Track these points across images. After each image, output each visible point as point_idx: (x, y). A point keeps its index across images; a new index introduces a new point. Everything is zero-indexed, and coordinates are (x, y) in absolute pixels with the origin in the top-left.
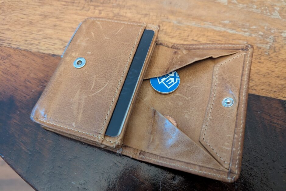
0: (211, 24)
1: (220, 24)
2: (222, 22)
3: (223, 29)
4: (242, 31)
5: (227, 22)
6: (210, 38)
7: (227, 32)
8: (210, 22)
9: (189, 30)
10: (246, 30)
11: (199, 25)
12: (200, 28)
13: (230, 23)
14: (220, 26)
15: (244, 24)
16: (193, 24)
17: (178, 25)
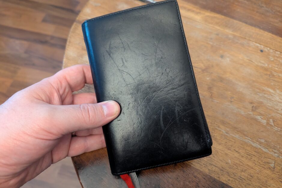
0: (250, 139)
1: (257, 141)
2: (260, 140)
3: (259, 146)
4: (273, 151)
5: (263, 141)
6: (248, 152)
7: (262, 150)
8: (250, 138)
9: (233, 141)
10: (276, 151)
11: (242, 138)
12: (242, 141)
13: (265, 142)
14: (257, 143)
15: (275, 145)
16: (237, 136)
17: (226, 134)
